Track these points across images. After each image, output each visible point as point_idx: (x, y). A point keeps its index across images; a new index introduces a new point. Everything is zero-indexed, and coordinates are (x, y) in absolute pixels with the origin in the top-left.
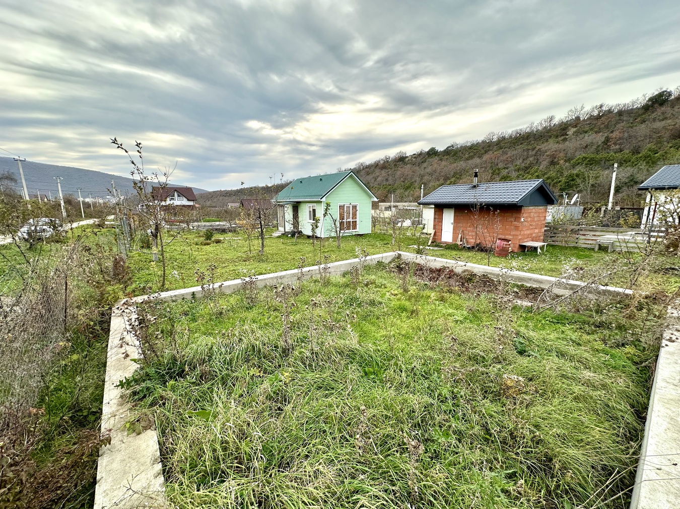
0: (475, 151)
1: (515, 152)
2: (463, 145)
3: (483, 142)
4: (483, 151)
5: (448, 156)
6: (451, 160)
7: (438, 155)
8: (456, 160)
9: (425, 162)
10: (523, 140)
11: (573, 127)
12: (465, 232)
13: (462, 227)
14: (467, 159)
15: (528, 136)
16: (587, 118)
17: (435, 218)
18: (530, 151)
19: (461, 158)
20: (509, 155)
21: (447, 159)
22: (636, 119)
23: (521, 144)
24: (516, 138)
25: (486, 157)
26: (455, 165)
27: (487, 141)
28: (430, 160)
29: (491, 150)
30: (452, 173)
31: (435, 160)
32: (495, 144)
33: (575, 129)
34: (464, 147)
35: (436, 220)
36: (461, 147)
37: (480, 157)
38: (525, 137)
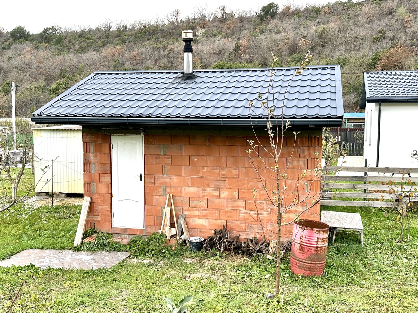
0: (89, 41)
1: (142, 50)
2: (70, 30)
3: (98, 29)
4: (100, 43)
5: (48, 44)
6: (53, 51)
7: (32, 40)
8: (61, 50)
9: (9, 48)
10: (149, 35)
11: (200, 27)
12: (179, 199)
13: (171, 185)
14: (79, 51)
15: (155, 31)
16: (213, 19)
17: (86, 164)
18: (161, 50)
19: (69, 49)
20: (136, 52)
21: (46, 47)
22: (255, 29)
23: (148, 40)
24: (140, 31)
25: (106, 51)
26: (61, 58)
27: (104, 29)
28: (18, 46)
29: (112, 43)
30: (58, 71)
31: (26, 47)
32: (115, 35)
33: (203, 30)
34: (72, 32)
35: (93, 168)
36: (67, 32)
37: (97, 50)
38: (152, 31)
